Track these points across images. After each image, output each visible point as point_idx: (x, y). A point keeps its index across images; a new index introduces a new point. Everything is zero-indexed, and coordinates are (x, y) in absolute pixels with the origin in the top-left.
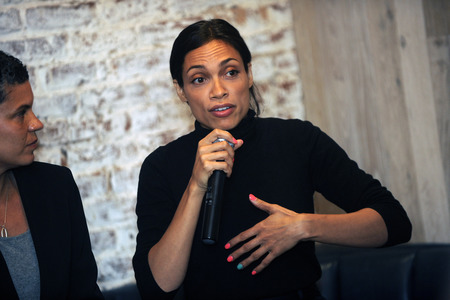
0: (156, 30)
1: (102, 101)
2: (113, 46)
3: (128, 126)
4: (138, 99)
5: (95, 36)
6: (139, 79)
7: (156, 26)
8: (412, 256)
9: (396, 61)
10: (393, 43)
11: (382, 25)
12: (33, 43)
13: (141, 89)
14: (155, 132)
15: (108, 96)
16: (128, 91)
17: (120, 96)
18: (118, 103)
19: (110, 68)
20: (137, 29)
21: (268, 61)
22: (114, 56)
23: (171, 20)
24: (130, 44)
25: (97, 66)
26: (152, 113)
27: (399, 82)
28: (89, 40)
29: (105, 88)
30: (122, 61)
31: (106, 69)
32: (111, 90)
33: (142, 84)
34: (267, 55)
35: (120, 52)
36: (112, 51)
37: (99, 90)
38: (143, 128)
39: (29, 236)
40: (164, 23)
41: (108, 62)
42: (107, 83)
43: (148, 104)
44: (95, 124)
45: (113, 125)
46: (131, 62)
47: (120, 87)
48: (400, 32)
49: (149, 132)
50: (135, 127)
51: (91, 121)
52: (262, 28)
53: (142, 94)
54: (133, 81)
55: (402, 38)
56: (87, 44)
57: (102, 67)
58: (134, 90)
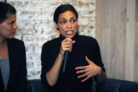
0: (55, 5)
1: (36, 23)
2: (41, 8)
3: (42, 32)
4: (47, 24)
5: (37, 4)
6: (48, 19)
7: (55, 4)
8: (121, 84)
9: (125, 25)
10: (125, 19)
11: (122, 14)
12: (18, 3)
13: (48, 21)
14: (50, 35)
15: (38, 22)
16: (44, 22)
17: (41, 23)
18: (40, 25)
19: (40, 14)
20: (50, 4)
21: (87, 19)
22: (41, 10)
23: (60, 2)
24: (47, 8)
25: (36, 13)
26: (50, 29)
27: (125, 31)
28: (35, 5)
29: (37, 20)
30: (44, 12)
31: (38, 14)
32: (39, 20)
33: (48, 20)
34: (87, 17)
35: (43, 10)
36: (41, 9)
37: (35, 20)
38: (47, 33)
39: (8, 60)
40: (58, 3)
41: (39, 12)
42: (38, 18)
43: (49, 26)
44: (32, 30)
45: (38, 31)
46: (46, 13)
47: (42, 20)
48: (127, 16)
49: (48, 35)
50: (44, 33)
51: (32, 29)
52: (87, 9)
53: (48, 23)
54: (46, 19)
55: (128, 18)
56: (34, 6)
57: (38, 13)
58: (46, 21)
